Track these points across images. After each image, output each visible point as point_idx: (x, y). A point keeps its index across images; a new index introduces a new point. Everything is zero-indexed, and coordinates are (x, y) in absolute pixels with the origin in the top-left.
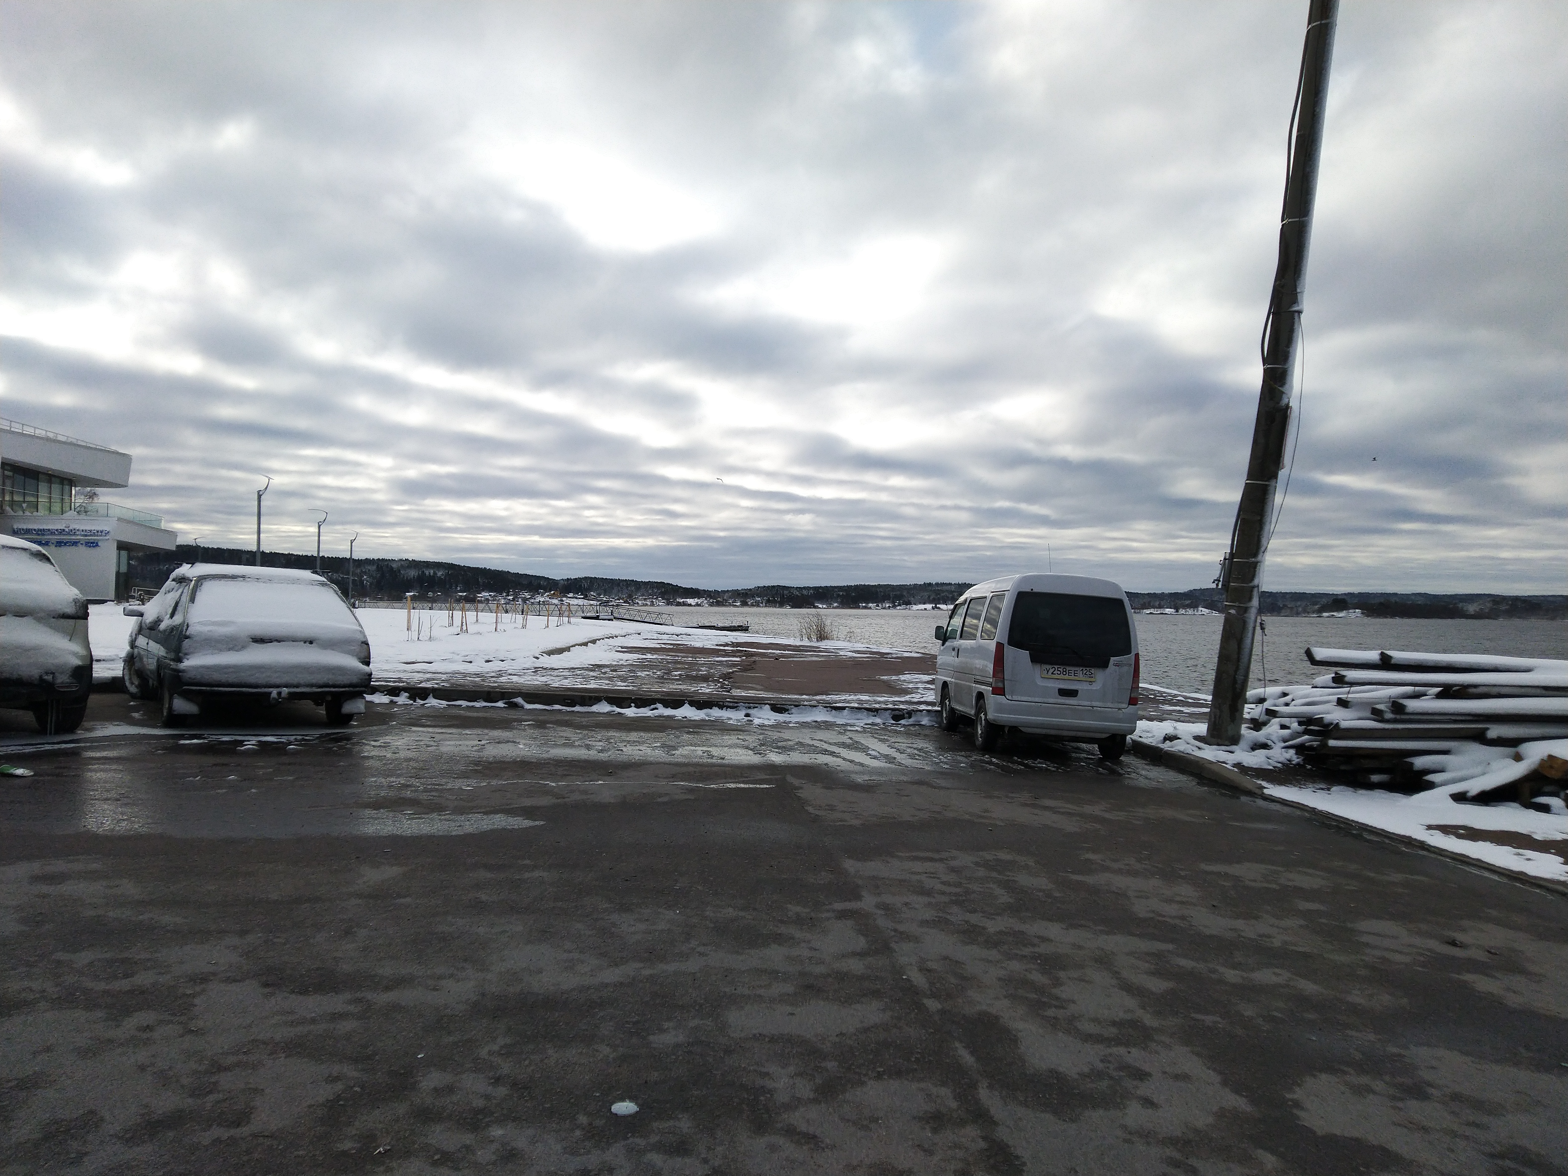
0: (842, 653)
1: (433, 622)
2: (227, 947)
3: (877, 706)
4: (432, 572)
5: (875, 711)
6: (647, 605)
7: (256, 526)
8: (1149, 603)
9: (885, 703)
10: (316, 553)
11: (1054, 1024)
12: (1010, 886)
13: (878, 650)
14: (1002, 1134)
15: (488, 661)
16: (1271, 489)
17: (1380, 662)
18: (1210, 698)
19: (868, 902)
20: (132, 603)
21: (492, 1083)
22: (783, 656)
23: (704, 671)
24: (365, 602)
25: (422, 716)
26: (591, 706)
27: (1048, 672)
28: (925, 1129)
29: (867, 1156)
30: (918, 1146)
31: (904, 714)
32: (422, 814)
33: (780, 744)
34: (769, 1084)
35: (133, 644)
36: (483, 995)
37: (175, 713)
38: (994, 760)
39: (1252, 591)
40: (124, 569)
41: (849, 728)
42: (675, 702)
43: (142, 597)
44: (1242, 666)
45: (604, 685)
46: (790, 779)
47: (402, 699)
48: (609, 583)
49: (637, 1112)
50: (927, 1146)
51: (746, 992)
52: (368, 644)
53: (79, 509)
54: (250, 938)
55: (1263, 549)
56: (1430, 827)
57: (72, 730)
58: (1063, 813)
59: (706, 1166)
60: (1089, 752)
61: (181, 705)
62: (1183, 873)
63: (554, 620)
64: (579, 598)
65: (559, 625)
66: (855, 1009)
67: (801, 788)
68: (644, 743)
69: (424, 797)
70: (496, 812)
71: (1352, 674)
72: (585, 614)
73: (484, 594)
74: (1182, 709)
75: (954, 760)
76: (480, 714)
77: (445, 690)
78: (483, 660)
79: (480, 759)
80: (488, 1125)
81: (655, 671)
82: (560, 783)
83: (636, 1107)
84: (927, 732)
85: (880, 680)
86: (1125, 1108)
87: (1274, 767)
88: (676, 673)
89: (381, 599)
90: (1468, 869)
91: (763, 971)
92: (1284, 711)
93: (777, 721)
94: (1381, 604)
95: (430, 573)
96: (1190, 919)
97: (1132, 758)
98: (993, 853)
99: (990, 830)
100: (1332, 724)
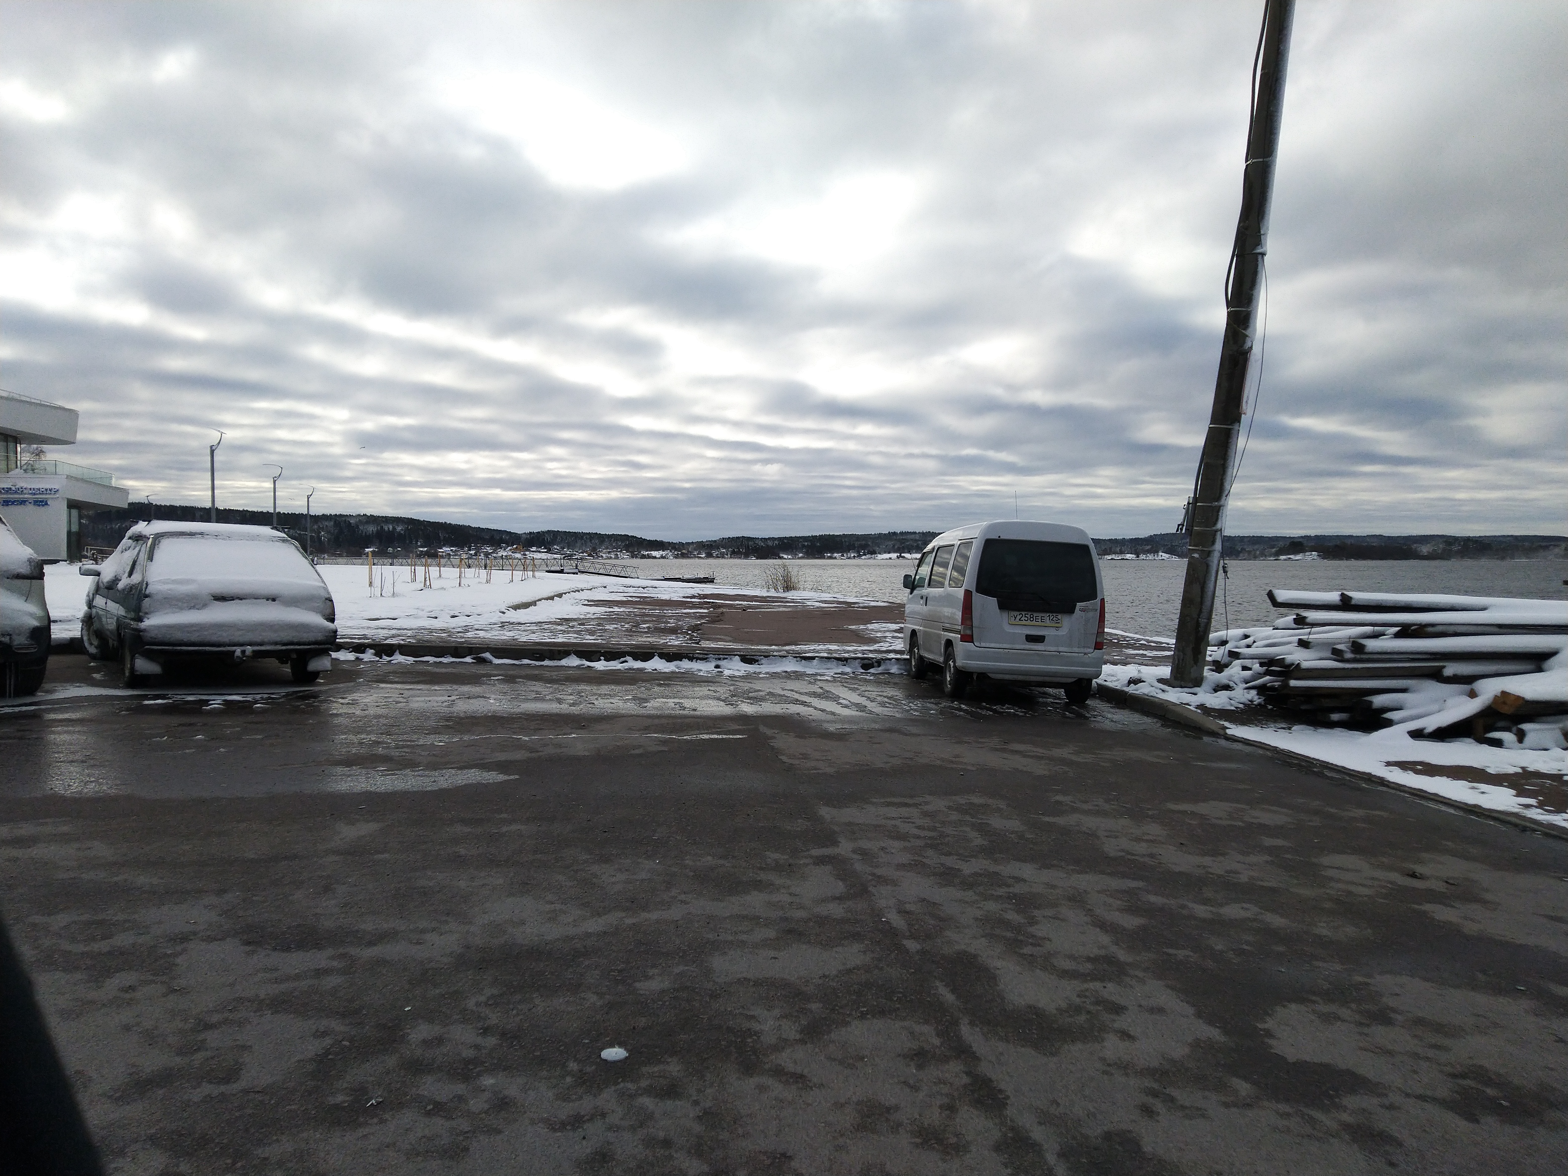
0: (809, 603)
1: (396, 578)
2: (206, 907)
3: (846, 655)
4: (391, 527)
5: (844, 661)
6: (611, 558)
7: (210, 483)
8: (1110, 549)
9: (855, 652)
10: (273, 509)
11: (1031, 961)
12: (982, 829)
13: (845, 600)
14: (984, 1069)
15: (453, 617)
16: (1235, 432)
17: (1340, 603)
18: (1174, 641)
19: (845, 848)
20: (85, 563)
21: (481, 1033)
22: (750, 607)
23: (672, 623)
24: (324, 558)
25: (389, 673)
26: (560, 660)
27: (1015, 618)
28: (909, 1065)
29: (855, 1093)
30: (905, 1082)
31: (873, 663)
32: (396, 770)
33: (751, 695)
34: (756, 1027)
35: (90, 604)
36: (468, 947)
37: (138, 673)
38: (963, 706)
39: (1215, 535)
40: (75, 528)
41: (819, 678)
42: (644, 655)
43: (95, 556)
44: (1205, 609)
45: (572, 638)
46: (762, 728)
47: (369, 656)
48: (572, 536)
49: (626, 1058)
50: (912, 1082)
51: (730, 938)
52: (331, 601)
53: (25, 467)
54: (228, 897)
55: (1227, 492)
56: (1389, 764)
57: (32, 692)
58: (1031, 757)
59: (698, 1108)
60: (1055, 698)
61: (142, 665)
62: (1150, 813)
63: (518, 574)
64: (543, 552)
65: (523, 579)
66: (836, 952)
67: (775, 738)
68: (615, 695)
69: (395, 753)
70: (470, 767)
71: (1312, 615)
72: (549, 568)
73: (445, 549)
74: (1145, 652)
75: (924, 707)
76: (449, 670)
77: (411, 646)
78: (449, 616)
79: (450, 715)
80: (479, 1075)
81: (623, 624)
82: (533, 737)
83: (625, 1052)
84: (897, 680)
85: (848, 630)
86: (1103, 1041)
87: (1236, 708)
88: (644, 626)
89: (340, 556)
90: (1426, 804)
91: (744, 917)
92: (1245, 652)
93: (747, 672)
94: (1336, 546)
95: (389, 529)
96: (1159, 857)
97: (1098, 701)
98: (966, 797)
99: (962, 775)
100: (1293, 664)
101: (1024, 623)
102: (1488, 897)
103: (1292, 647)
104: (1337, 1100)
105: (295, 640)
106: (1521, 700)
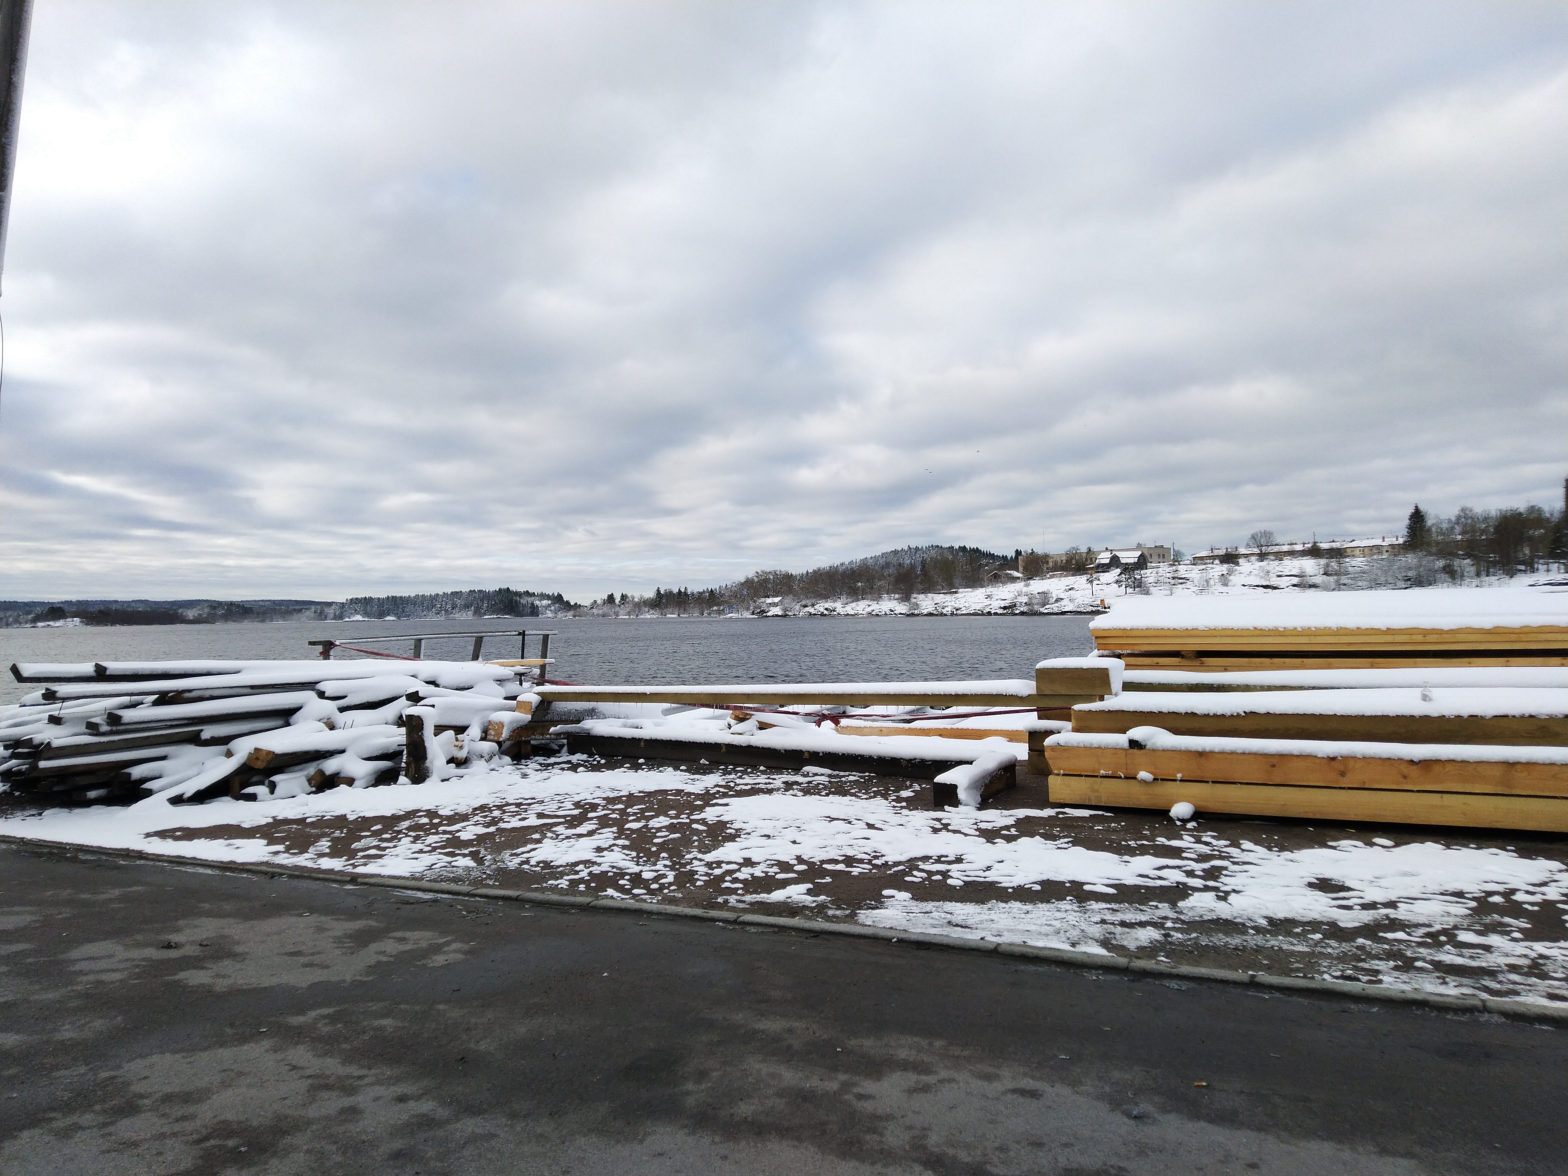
17: (94, 674)
56: (148, 835)
71: (63, 689)
100: (42, 744)
102: (239, 949)
103: (43, 725)
106: (272, 755)
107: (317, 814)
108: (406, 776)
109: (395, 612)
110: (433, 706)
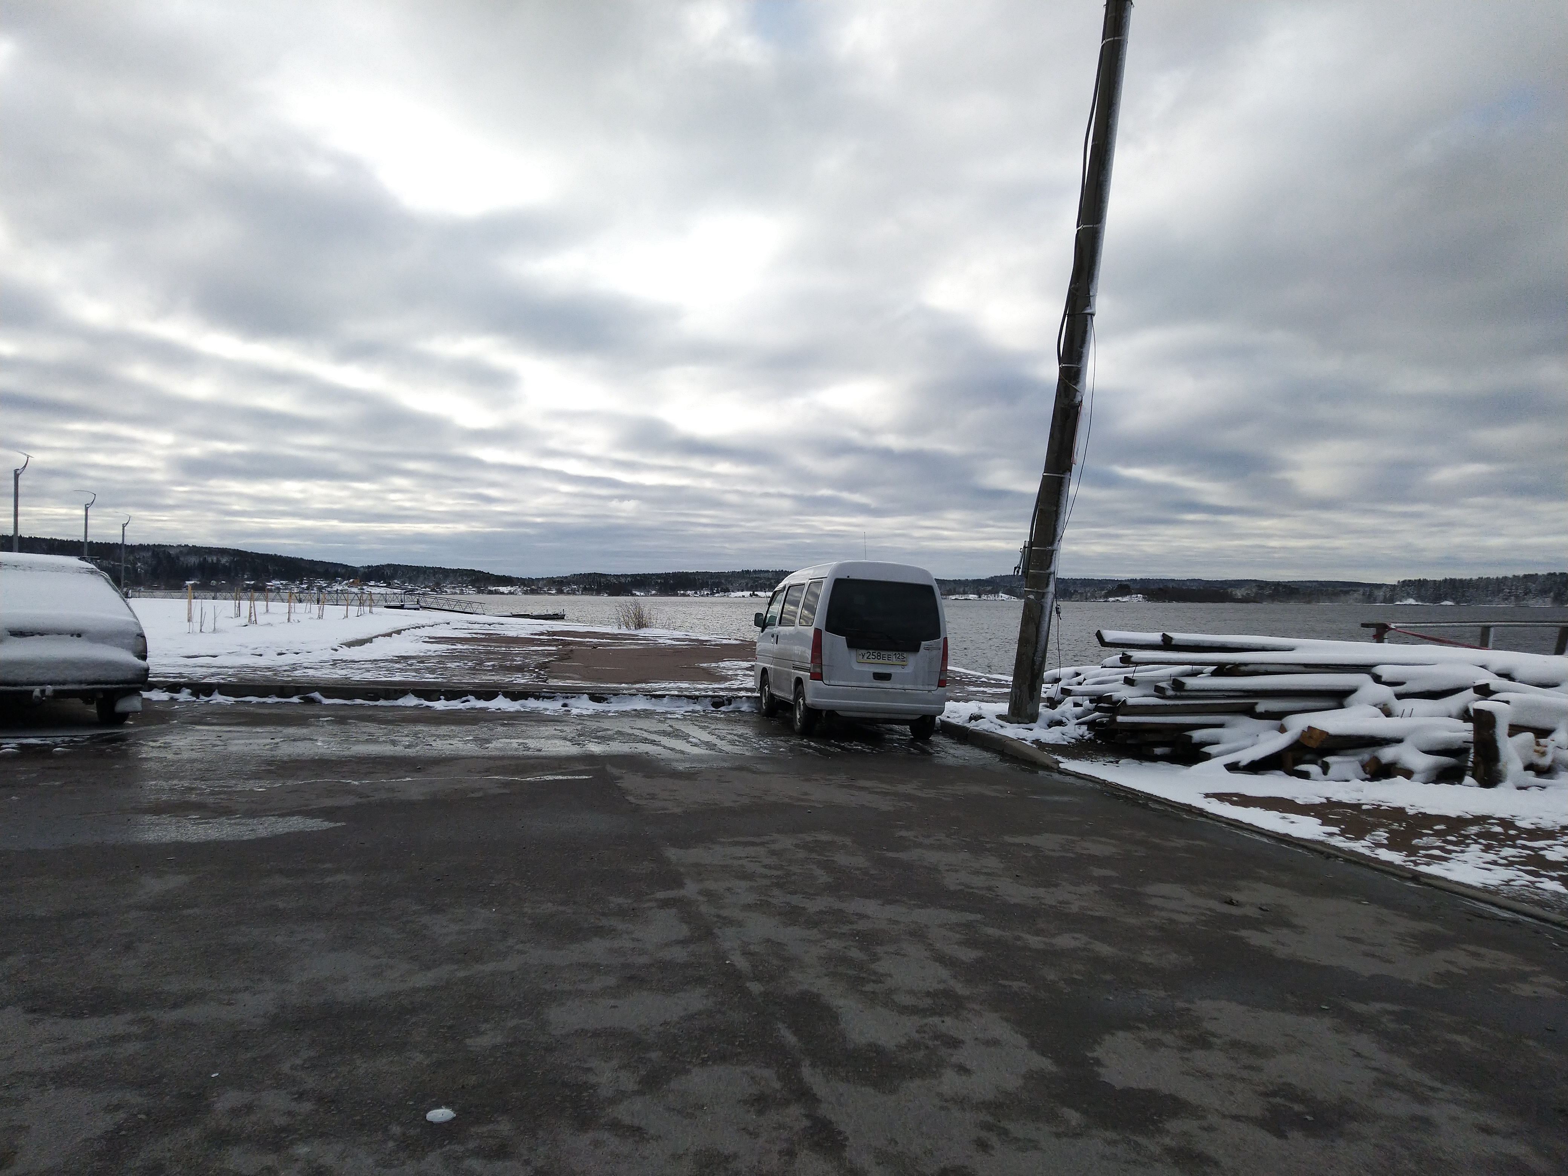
0: (661, 641)
1: (217, 612)
3: (697, 693)
4: (215, 559)
5: (695, 699)
6: (456, 593)
7: (13, 508)
8: (955, 589)
9: (706, 690)
10: (83, 538)
11: (872, 999)
12: (828, 866)
13: (697, 638)
14: (825, 1110)
15: (280, 654)
16: (1066, 481)
17: (1162, 643)
18: (1011, 678)
19: (690, 889)
21: (295, 1098)
22: (601, 645)
23: (518, 661)
24: (139, 592)
25: (207, 714)
26: (396, 699)
27: (863, 656)
28: (749, 1111)
29: (693, 1143)
30: (744, 1129)
31: (724, 701)
32: (210, 818)
33: (599, 734)
34: (592, 1079)
36: (284, 1007)
38: (812, 743)
39: (1049, 577)
41: (669, 716)
42: (488, 693)
44: (1040, 648)
45: (411, 677)
46: (609, 768)
47: (184, 696)
48: (414, 570)
49: (454, 1119)
50: (752, 1128)
51: (568, 987)
52: (144, 637)
55: (1059, 538)
56: (1207, 796)
58: (877, 793)
59: (529, 1168)
60: (901, 734)
62: (988, 846)
63: (353, 610)
64: (382, 587)
65: (359, 614)
66: (679, 998)
67: (621, 778)
68: (455, 736)
69: (211, 800)
70: (292, 814)
71: (1137, 655)
72: (388, 604)
73: (274, 582)
74: (985, 689)
75: (773, 745)
76: (274, 711)
77: (233, 686)
78: (275, 654)
79: (273, 759)
80: (292, 1143)
81: (466, 662)
82: (364, 782)
83: (452, 1113)
84: (747, 718)
85: (699, 668)
86: (940, 1077)
87: (1068, 742)
88: (489, 663)
89: (158, 588)
90: (1241, 833)
91: (584, 965)
92: (1077, 690)
93: (596, 711)
94: (1160, 589)
95: (212, 560)
96: (996, 889)
97: (941, 737)
98: (813, 835)
99: (809, 812)
100: (1120, 701)
101: (873, 661)
102: (1296, 921)
103: (1119, 685)
104: (1161, 1125)
105: (102, 679)
106: (1325, 735)
107: (1373, 802)
108: (1473, 776)
109: (1454, 596)
110: (1507, 702)
